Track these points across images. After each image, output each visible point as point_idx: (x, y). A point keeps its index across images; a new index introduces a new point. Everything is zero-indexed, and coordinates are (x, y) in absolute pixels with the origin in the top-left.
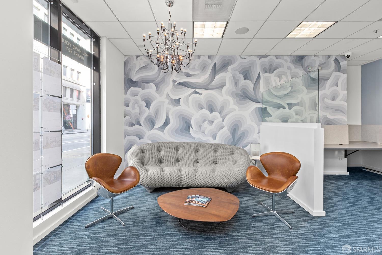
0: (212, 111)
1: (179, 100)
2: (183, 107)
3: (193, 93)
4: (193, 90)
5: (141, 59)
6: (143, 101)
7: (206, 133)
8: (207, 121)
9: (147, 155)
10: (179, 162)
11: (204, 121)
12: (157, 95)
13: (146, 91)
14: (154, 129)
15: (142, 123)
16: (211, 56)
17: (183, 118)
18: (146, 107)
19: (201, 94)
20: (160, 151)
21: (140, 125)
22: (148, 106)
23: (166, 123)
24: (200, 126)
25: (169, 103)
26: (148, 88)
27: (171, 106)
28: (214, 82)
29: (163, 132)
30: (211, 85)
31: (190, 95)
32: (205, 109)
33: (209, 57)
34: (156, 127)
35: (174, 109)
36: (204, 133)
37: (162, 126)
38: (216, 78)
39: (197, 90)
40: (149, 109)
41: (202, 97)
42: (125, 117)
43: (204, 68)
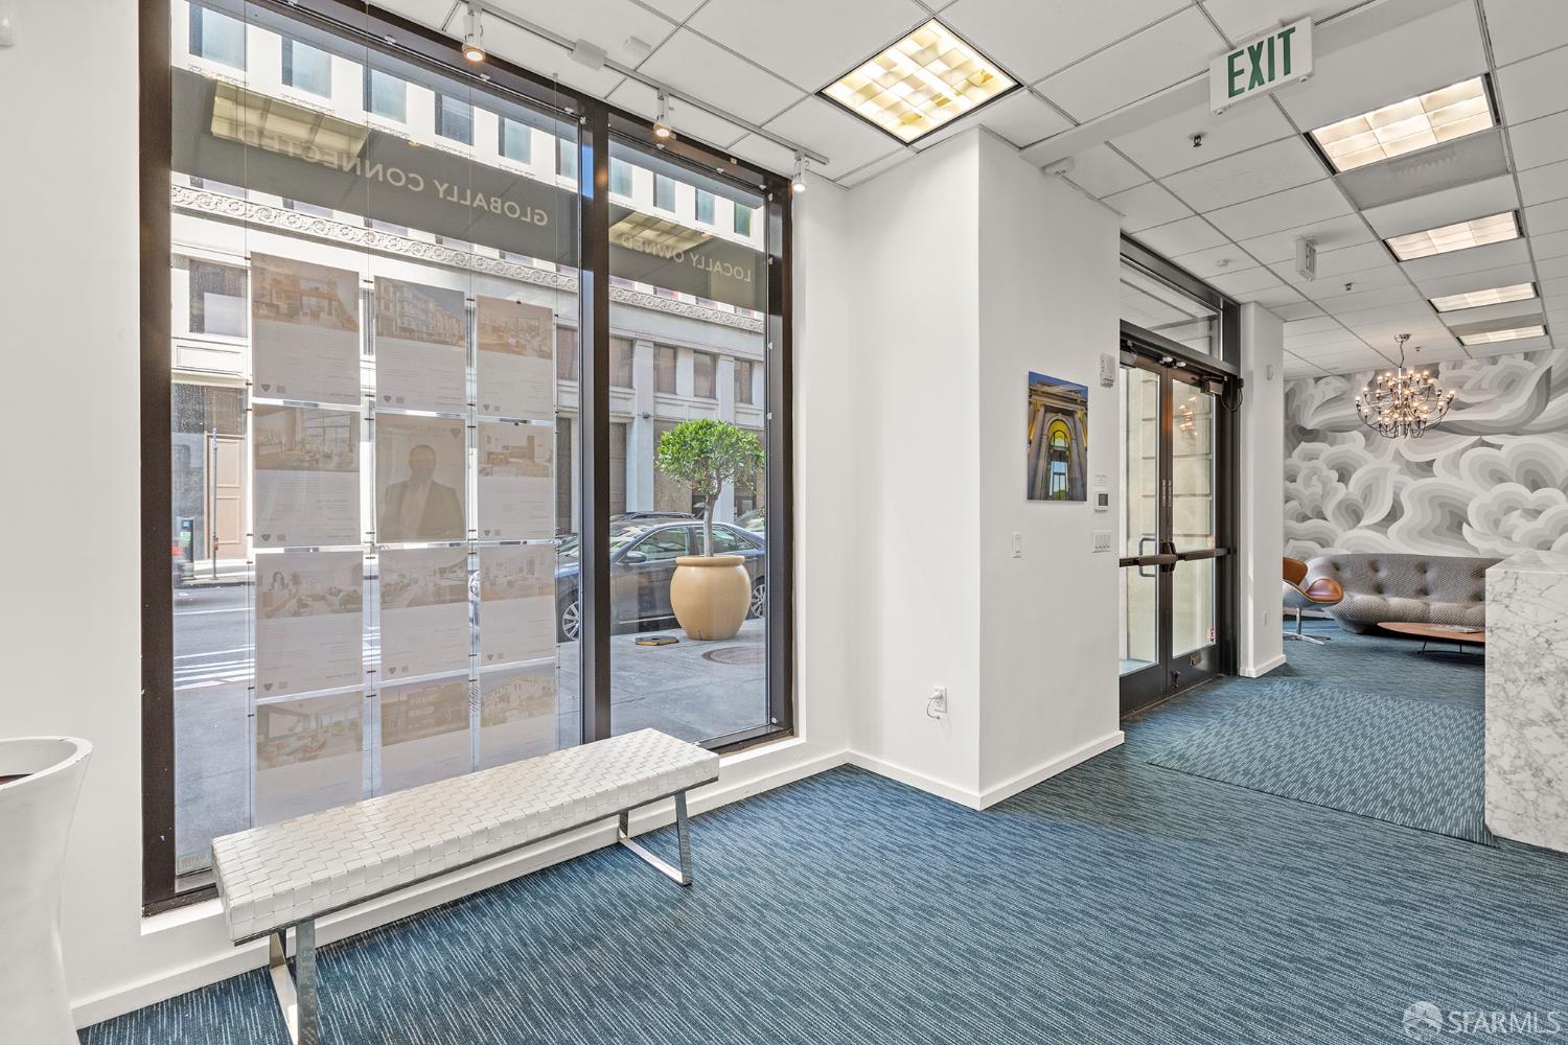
0: (1534, 485)
1: (1430, 463)
2: (1441, 479)
3: (1473, 446)
4: (1475, 438)
5: (1327, 383)
6: (1332, 468)
7: (1516, 537)
8: (1519, 511)
9: (1346, 574)
10: (1427, 594)
11: (1509, 510)
12: (1368, 455)
13: (1338, 449)
14: (1361, 528)
15: (1328, 513)
16: (1534, 353)
17: (1442, 505)
18: (1338, 481)
19: (1499, 447)
20: (1377, 571)
21: (1325, 519)
22: (1344, 477)
23: (1394, 514)
24: (1497, 523)
25: (1401, 472)
26: (1343, 443)
27: (1406, 479)
28: (1541, 416)
29: (1385, 533)
30: (1534, 422)
31: (1465, 450)
32: (1512, 481)
33: (1527, 356)
34: (1363, 523)
35: (1413, 485)
36: (1510, 539)
37: (1383, 520)
38: (1551, 405)
39: (1486, 438)
40: (1347, 484)
41: (1502, 454)
42: (1286, 502)
43: (1509, 384)
